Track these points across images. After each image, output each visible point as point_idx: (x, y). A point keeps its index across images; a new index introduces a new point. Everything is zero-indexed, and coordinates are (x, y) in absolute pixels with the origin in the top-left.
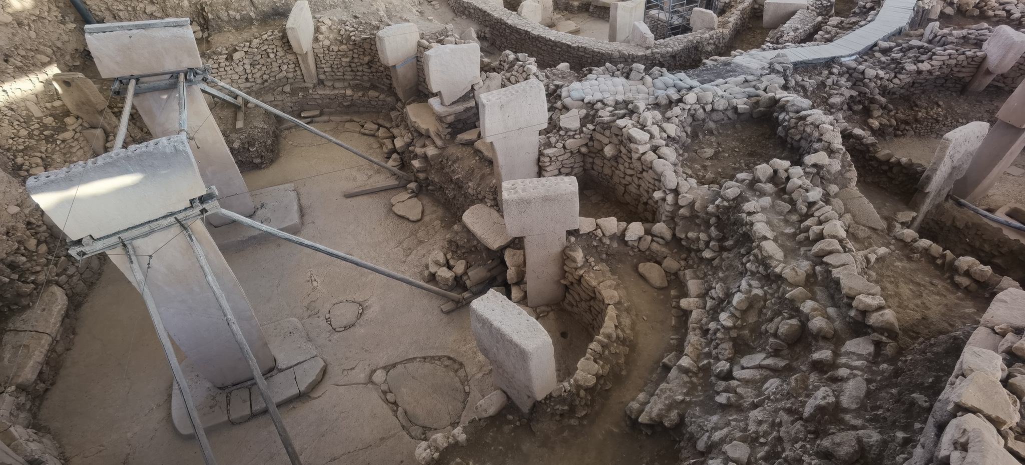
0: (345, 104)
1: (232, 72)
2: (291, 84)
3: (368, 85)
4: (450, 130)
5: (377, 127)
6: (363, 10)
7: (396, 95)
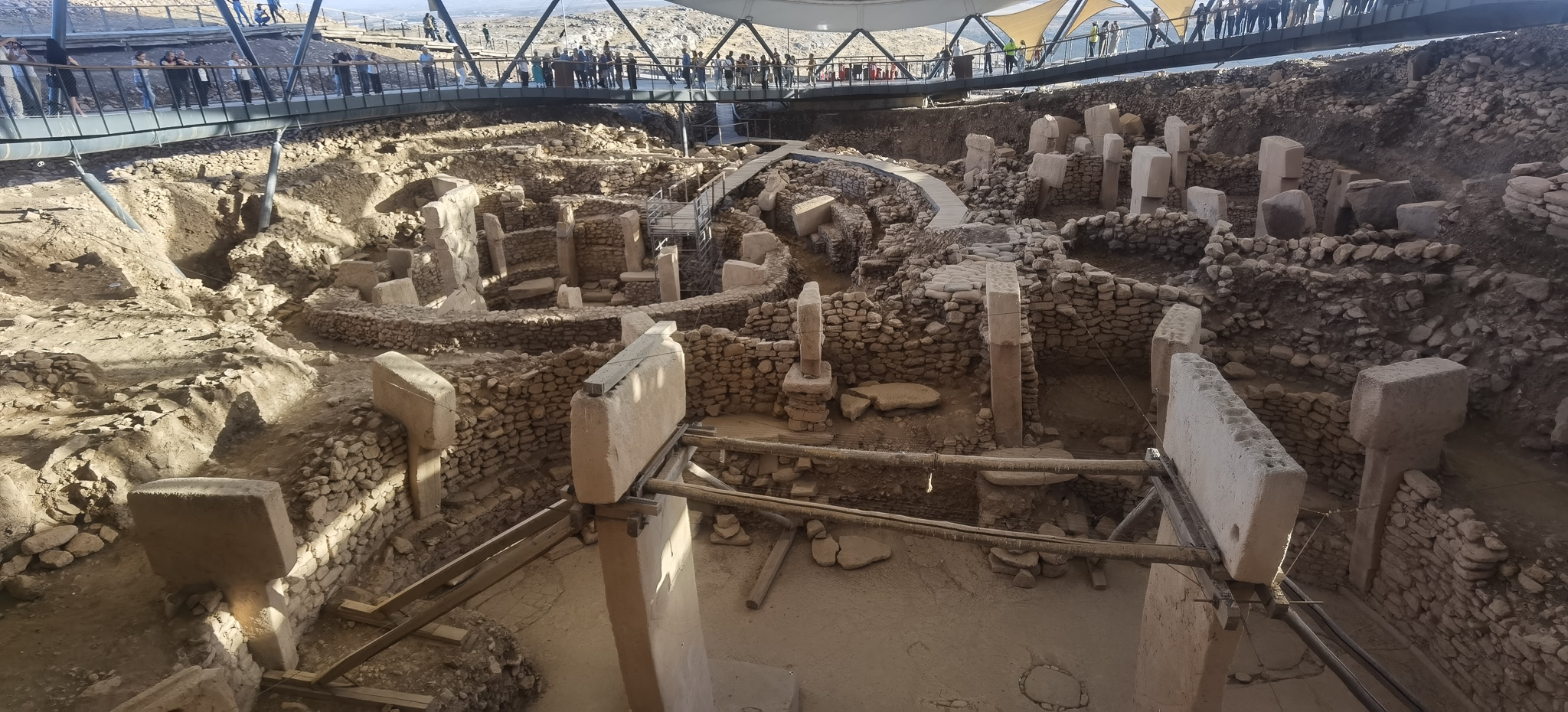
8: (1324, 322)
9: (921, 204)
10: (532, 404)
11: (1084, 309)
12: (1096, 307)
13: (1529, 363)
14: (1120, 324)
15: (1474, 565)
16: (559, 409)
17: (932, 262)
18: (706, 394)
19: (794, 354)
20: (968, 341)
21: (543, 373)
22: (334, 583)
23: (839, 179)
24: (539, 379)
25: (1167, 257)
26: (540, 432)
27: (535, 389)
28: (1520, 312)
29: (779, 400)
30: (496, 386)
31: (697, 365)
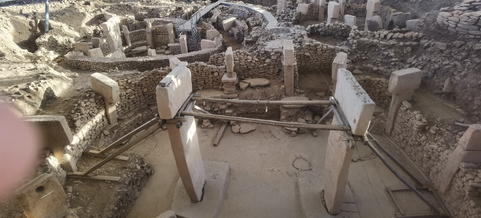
0: (140, 123)
3: (145, 107)
8: (383, 57)
9: (263, 20)
10: (143, 88)
11: (313, 54)
12: (316, 53)
13: (439, 69)
14: (323, 58)
15: (419, 127)
16: (151, 89)
17: (267, 39)
18: (198, 83)
19: (225, 70)
20: (278, 65)
21: (146, 78)
22: (86, 145)
23: (237, 12)
24: (144, 80)
25: (338, 37)
26: (146, 96)
27: (144, 83)
28: (438, 53)
29: (221, 84)
30: (131, 82)
31: (194, 74)
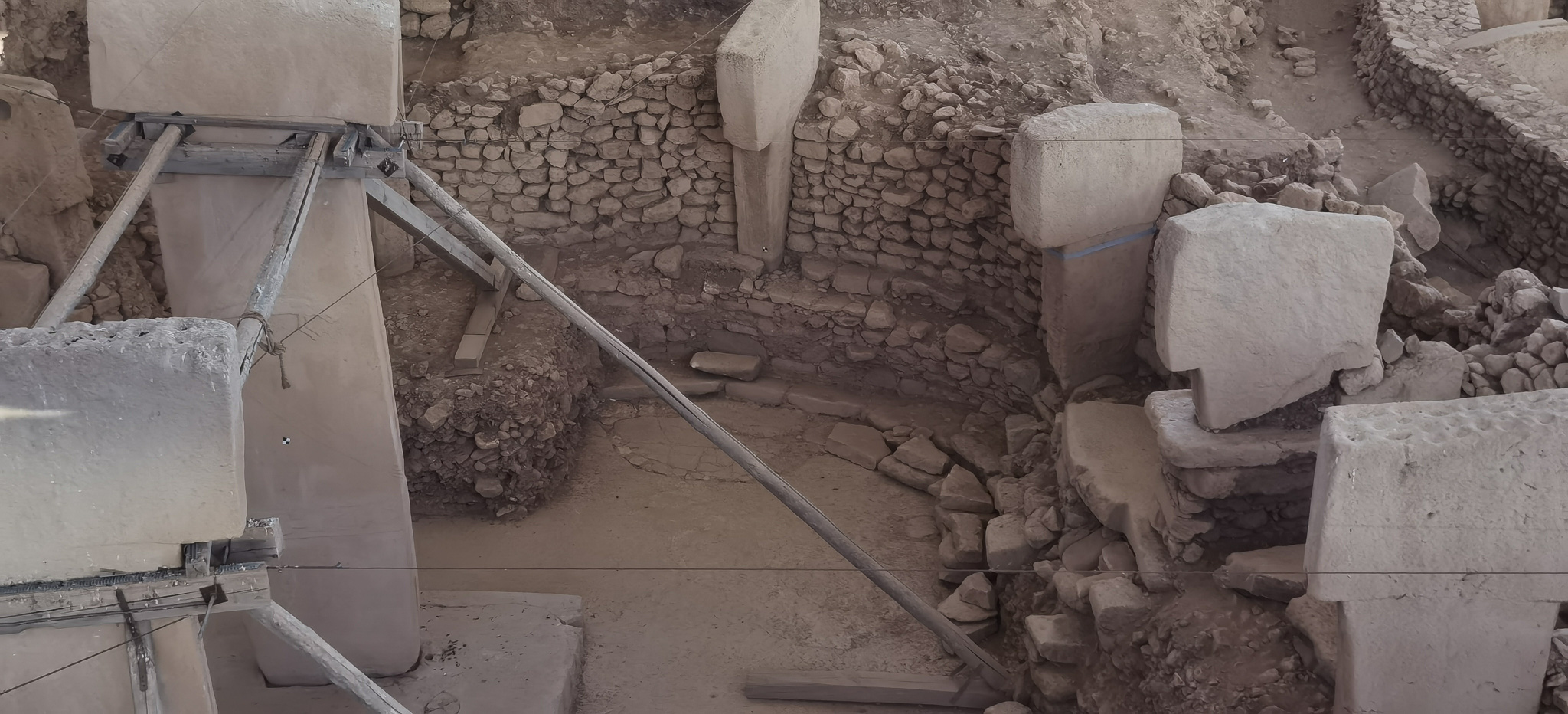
0: (854, 354)
1: (505, 166)
2: (688, 247)
3: (953, 303)
4: (1205, 527)
5: (942, 459)
6: (1013, 35)
7: (1043, 358)
